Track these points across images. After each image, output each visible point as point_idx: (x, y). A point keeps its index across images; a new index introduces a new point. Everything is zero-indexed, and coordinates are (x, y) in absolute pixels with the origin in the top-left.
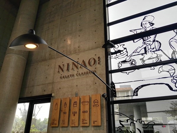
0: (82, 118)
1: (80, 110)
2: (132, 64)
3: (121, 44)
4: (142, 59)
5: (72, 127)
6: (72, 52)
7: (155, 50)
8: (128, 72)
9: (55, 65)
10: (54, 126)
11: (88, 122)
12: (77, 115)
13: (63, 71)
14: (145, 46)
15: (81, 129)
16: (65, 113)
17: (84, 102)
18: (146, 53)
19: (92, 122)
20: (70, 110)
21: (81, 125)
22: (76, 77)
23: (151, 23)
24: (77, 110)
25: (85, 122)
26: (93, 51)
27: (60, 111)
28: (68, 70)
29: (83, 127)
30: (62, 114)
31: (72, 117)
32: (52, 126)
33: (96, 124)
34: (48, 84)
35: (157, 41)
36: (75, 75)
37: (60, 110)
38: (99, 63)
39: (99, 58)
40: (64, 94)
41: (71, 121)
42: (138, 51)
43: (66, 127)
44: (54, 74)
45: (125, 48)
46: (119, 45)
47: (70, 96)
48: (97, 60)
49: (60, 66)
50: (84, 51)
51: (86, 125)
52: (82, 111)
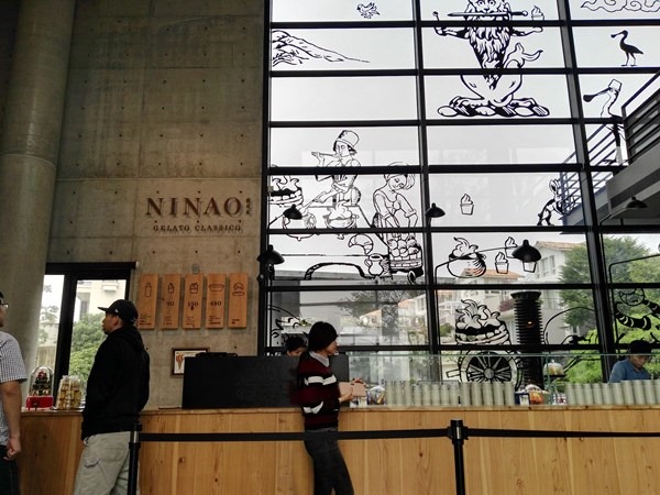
0: (208, 314)
1: (204, 299)
2: (309, 222)
3: (292, 177)
4: (326, 217)
5: (187, 329)
6: (183, 174)
7: (349, 204)
8: (300, 236)
9: (136, 195)
10: (145, 327)
11: (222, 320)
12: (198, 310)
13: (159, 212)
14: (334, 192)
15: (207, 333)
16: (170, 304)
17: (213, 286)
18: (334, 207)
19: (230, 322)
20: (182, 299)
21: (207, 325)
22: (194, 233)
23: (352, 150)
24: (198, 298)
25: (214, 321)
26: (234, 182)
27: (160, 298)
28: (173, 212)
29: (210, 329)
30: (164, 305)
31: (187, 312)
32: (140, 327)
33: (237, 324)
34: (118, 238)
35: (356, 189)
36: (192, 228)
37: (158, 298)
38: (248, 212)
39: (248, 200)
40: (166, 265)
41: (185, 319)
42: (323, 199)
43: (174, 329)
44: (135, 216)
45: (299, 189)
46: (287, 177)
47: (180, 271)
48: (244, 204)
49: (150, 201)
50: (215, 176)
51: (217, 326)
52: (208, 301)
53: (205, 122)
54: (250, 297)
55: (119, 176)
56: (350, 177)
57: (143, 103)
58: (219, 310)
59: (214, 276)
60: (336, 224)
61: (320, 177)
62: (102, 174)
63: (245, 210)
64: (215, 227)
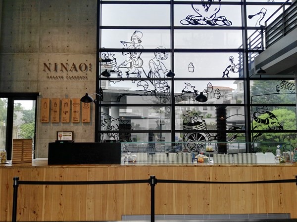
0: (73, 116)
1: (71, 109)
2: (119, 75)
3: (111, 53)
4: (127, 72)
5: (63, 123)
6: (60, 51)
7: (138, 66)
8: (115, 81)
9: (38, 61)
10: (44, 122)
11: (79, 119)
12: (68, 114)
13: (49, 69)
14: (131, 61)
15: (72, 125)
16: (55, 112)
17: (75, 104)
18: (131, 67)
19: (83, 120)
20: (60, 109)
21: (72, 121)
22: (65, 79)
23: (140, 40)
24: (68, 109)
25: (75, 119)
26: (84, 55)
27: (50, 109)
28: (56, 69)
29: (73, 123)
30: (52, 112)
31: (63, 115)
32: (42, 122)
33: (86, 121)
34: (31, 81)
35: (141, 59)
36: (65, 77)
38: (90, 70)
39: (90, 64)
40: (53, 94)
41: (62, 118)
42: (125, 64)
43: (58, 123)
44: (38, 71)
45: (115, 59)
46: (109, 53)
47: (59, 97)
48: (88, 66)
49: (45, 64)
50: (75, 53)
51: (77, 122)
52: (72, 111)
53: (70, 26)
54: (91, 109)
55: (30, 52)
56: (138, 54)
57: (41, 17)
58: (78, 115)
59: (75, 100)
60: (131, 76)
61: (125, 53)
62: (22, 51)
63: (89, 69)
64: (75, 77)
